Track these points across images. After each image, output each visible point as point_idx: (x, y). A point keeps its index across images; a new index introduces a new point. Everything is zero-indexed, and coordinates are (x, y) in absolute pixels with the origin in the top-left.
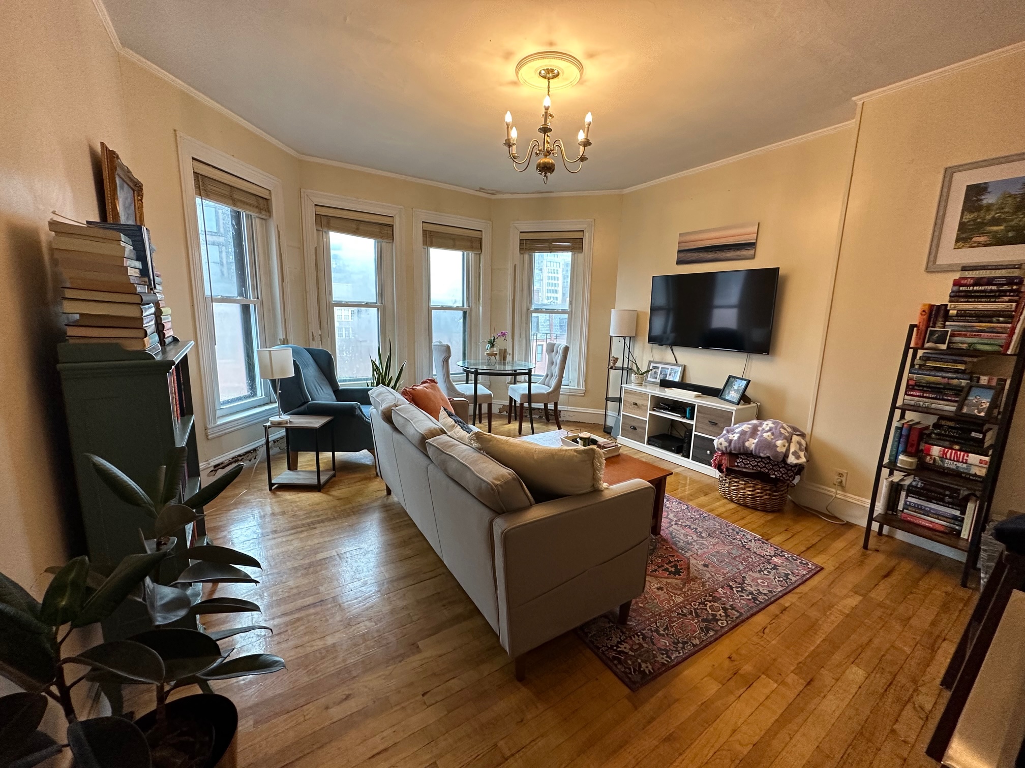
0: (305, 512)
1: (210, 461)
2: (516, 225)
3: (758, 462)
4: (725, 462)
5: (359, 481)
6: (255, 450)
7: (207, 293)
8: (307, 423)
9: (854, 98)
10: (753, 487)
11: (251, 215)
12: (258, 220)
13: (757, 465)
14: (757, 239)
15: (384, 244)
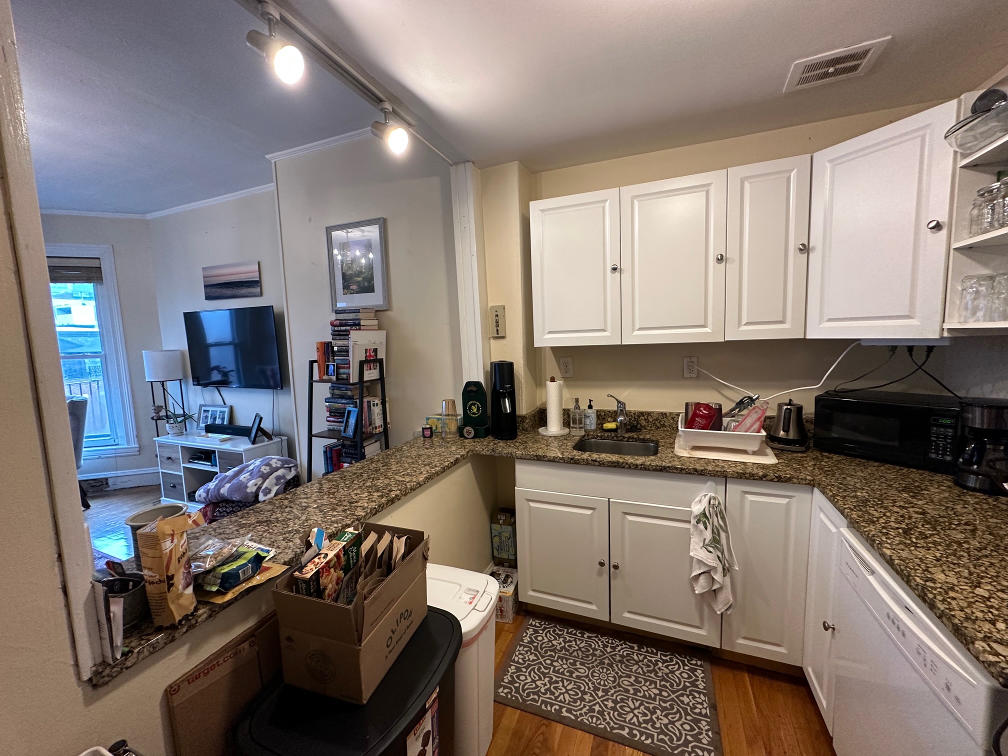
3: (233, 508)
4: (209, 514)
9: (267, 156)
14: (260, 277)
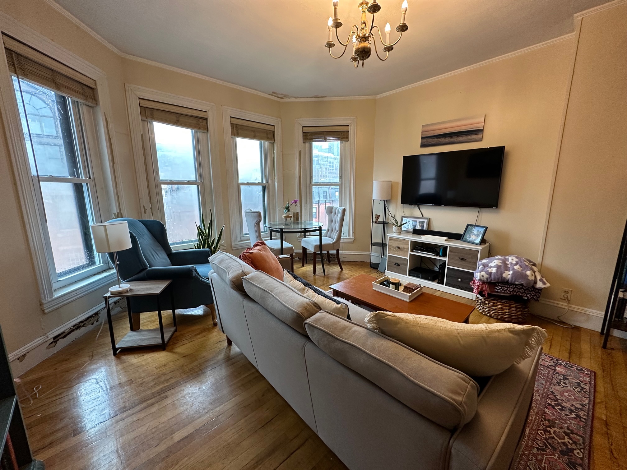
0: (153, 377)
1: (48, 334)
2: (299, 121)
3: (513, 288)
4: (486, 289)
5: (199, 334)
6: (96, 314)
7: (34, 173)
8: (148, 289)
9: (576, 15)
10: (509, 306)
11: (77, 102)
12: (85, 108)
13: (513, 291)
14: (484, 127)
15: (201, 135)
